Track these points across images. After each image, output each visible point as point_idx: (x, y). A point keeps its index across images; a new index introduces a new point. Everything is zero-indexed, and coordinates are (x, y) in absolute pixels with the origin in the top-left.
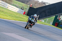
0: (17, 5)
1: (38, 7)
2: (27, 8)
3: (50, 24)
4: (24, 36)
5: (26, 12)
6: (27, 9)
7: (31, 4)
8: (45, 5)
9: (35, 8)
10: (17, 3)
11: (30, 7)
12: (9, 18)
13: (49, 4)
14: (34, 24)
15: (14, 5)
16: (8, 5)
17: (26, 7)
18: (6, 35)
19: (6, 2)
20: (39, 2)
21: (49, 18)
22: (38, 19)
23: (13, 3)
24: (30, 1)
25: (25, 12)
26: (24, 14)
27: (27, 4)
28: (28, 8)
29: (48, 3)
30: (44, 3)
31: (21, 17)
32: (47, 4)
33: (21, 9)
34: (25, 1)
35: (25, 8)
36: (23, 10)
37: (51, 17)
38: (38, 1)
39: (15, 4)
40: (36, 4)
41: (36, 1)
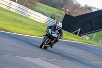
0: (44, 11)
1: (79, 15)
2: (60, 16)
3: (99, 43)
4: (56, 63)
6: (60, 18)
7: (68, 10)
8: (90, 12)
10: (44, 8)
11: (66, 14)
12: (32, 33)
13: (97, 10)
16: (30, 11)
18: (25, 61)
19: (26, 6)
20: (81, 7)
21: (98, 33)
23: (37, 8)
24: (65, 4)
27: (60, 9)
28: (62, 17)
29: (95, 8)
30: (89, 8)
32: (94, 10)
33: (51, 18)
34: (58, 5)
35: (58, 17)
36: (54, 19)
37: (101, 32)
38: (79, 5)
39: (41, 9)
40: (76, 10)
41: (76, 4)
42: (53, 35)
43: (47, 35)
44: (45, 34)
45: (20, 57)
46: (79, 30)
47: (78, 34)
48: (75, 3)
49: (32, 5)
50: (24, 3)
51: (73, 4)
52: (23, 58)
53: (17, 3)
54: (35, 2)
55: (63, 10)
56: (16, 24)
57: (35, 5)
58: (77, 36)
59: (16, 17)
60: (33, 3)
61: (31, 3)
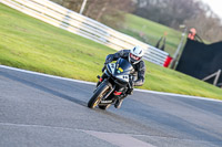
0: (142, 31)
1: (217, 40)
2: (175, 43)
5: (174, 56)
6: (176, 47)
7: (193, 31)
9: (207, 42)
10: (141, 25)
11: (189, 40)
14: (129, 91)
15: (129, 33)
16: (111, 31)
17: (175, 41)
19: (103, 21)
22: (218, 82)
23: (126, 26)
24: (188, 18)
25: (170, 59)
26: (166, 65)
27: (177, 28)
28: (181, 45)
31: (155, 75)
33: (157, 47)
34: (172, 19)
36: (163, 49)
39: (135, 29)
40: (212, 30)
41: (210, 18)
42: (120, 77)
43: (105, 76)
44: (101, 75)
45: (88, 132)
46: (218, 73)
47: (215, 82)
48: (208, 14)
49: (115, 18)
50: (97, 14)
51: (204, 17)
52: (94, 133)
53: (84, 14)
54: (121, 12)
55: (183, 30)
56: (80, 61)
57: (122, 18)
58: (213, 87)
59: (80, 45)
60: (117, 15)
61: (114, 16)
